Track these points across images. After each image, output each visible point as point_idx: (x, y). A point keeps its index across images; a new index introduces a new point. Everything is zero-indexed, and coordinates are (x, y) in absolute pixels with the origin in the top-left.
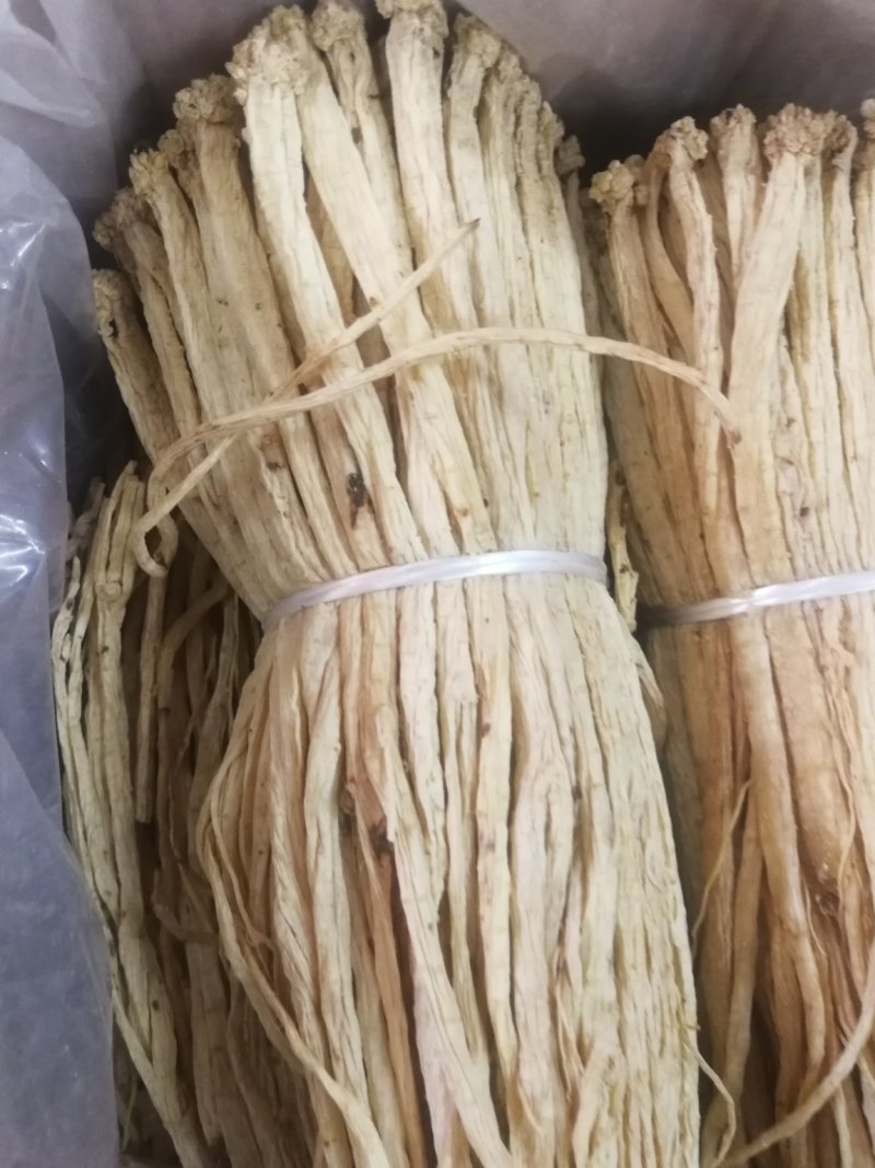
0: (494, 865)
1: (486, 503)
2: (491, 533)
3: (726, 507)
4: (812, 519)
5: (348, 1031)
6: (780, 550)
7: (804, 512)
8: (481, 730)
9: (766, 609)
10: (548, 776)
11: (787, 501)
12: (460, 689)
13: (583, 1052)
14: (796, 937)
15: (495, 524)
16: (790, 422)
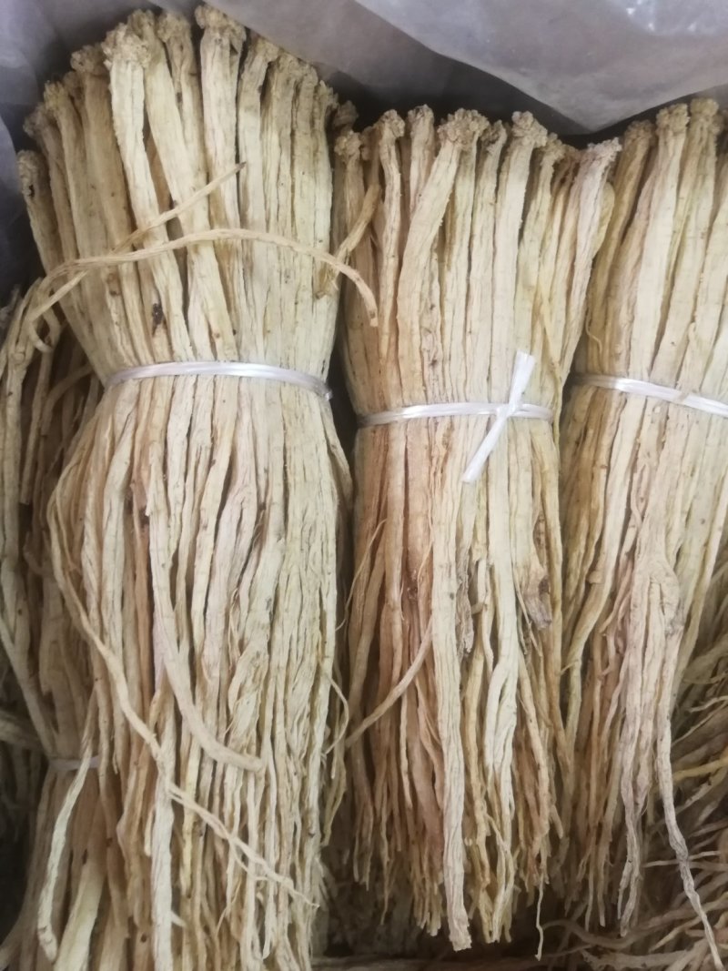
0: (206, 538)
1: (234, 332)
2: (235, 350)
3: (392, 355)
4: (439, 368)
5: (115, 621)
6: (419, 384)
7: (434, 363)
8: (211, 462)
9: (409, 420)
10: (245, 493)
11: (425, 355)
12: (202, 438)
13: (242, 647)
14: (393, 610)
15: (238, 345)
16: (432, 307)
